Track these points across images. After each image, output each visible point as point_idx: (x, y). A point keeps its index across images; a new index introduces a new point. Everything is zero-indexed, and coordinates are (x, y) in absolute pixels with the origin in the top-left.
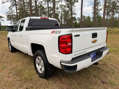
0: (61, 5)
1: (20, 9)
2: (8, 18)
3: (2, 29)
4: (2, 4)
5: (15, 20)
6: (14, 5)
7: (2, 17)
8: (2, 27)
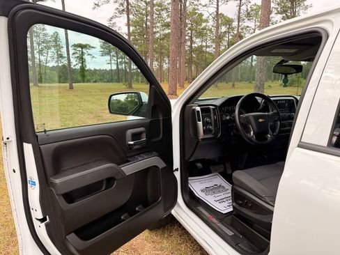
0: (255, 8)
1: (138, 22)
2: (104, 49)
3: (89, 78)
4: (94, 8)
5: (120, 56)
6: (123, 10)
7: (90, 46)
8: (88, 73)
